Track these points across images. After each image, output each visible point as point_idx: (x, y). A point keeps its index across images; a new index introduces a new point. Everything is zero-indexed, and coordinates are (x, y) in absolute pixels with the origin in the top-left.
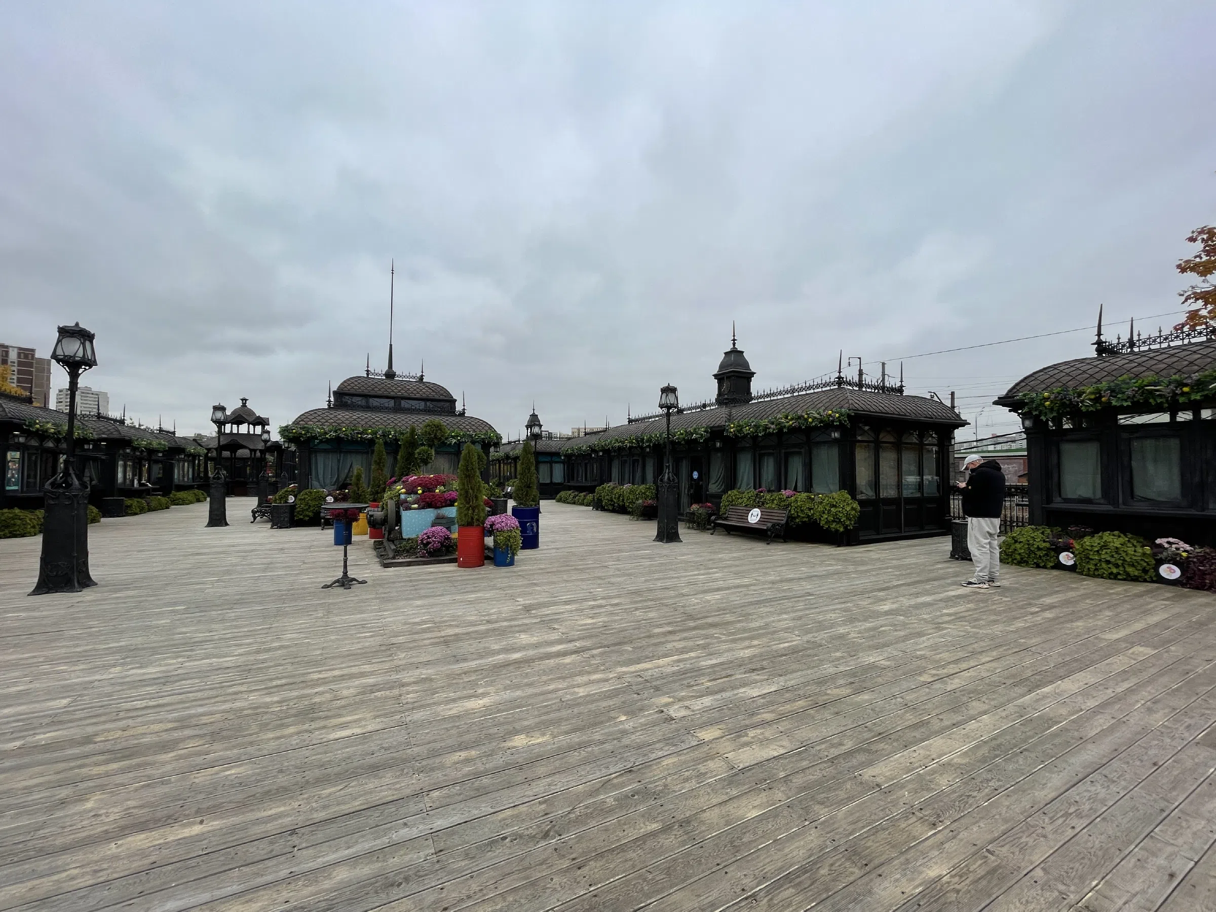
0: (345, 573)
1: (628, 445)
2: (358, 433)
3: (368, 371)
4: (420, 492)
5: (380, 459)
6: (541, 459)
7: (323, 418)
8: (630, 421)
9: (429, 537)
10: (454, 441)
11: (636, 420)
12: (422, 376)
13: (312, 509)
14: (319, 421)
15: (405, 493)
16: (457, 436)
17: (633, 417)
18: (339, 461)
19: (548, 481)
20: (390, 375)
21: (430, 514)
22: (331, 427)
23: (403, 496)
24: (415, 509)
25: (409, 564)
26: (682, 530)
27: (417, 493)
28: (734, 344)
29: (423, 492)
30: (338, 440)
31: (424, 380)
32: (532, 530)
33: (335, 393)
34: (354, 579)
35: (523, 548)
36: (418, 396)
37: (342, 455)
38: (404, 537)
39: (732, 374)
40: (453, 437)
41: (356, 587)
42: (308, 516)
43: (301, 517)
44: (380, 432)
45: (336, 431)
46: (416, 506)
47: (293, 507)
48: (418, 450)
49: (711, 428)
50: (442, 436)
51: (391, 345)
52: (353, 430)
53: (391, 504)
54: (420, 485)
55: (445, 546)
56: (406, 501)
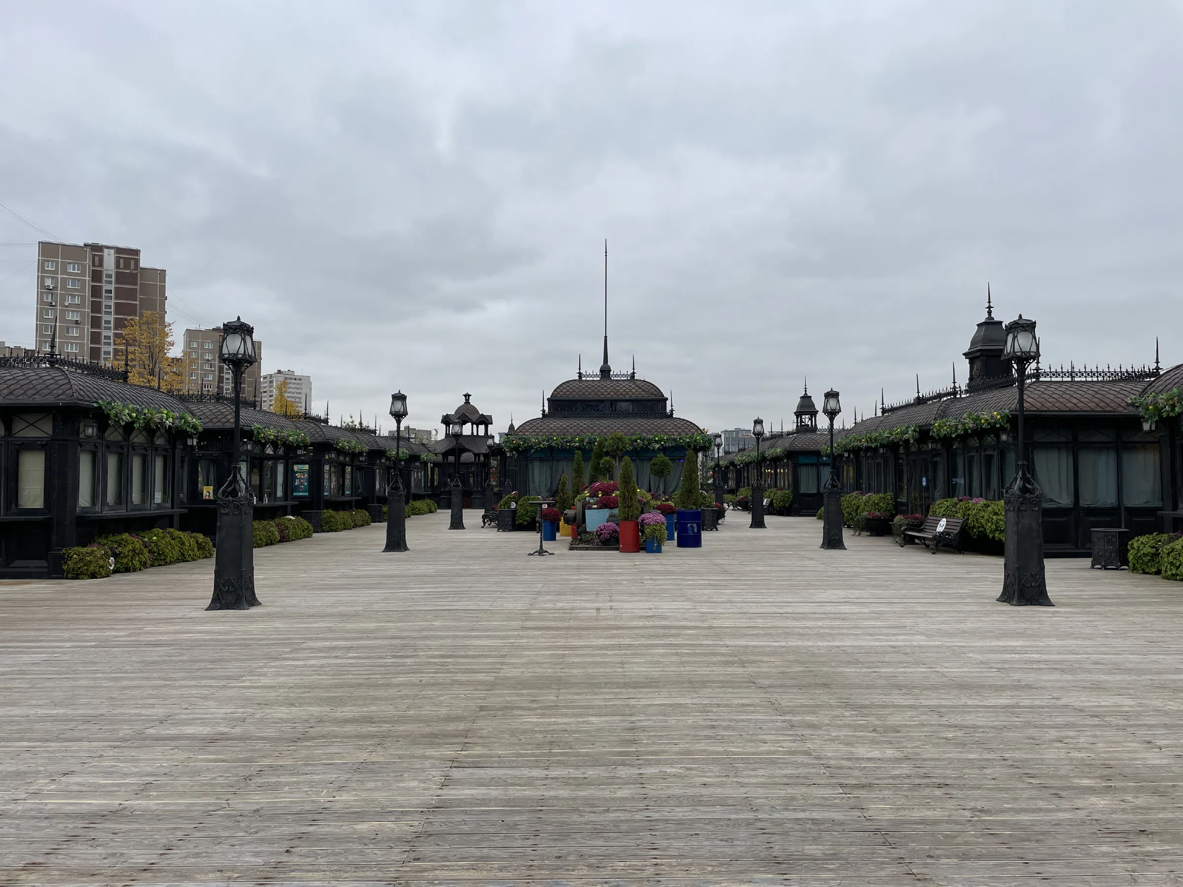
0: (541, 547)
2: (567, 442)
3: (580, 373)
4: (600, 495)
5: (578, 468)
7: (538, 428)
9: (601, 530)
10: (657, 446)
12: (634, 373)
13: (529, 514)
14: (534, 431)
15: (589, 496)
16: (661, 441)
18: (551, 469)
20: (605, 371)
21: (606, 513)
22: (544, 437)
23: (587, 499)
24: (594, 509)
25: (587, 549)
27: (598, 497)
28: (990, 313)
29: (603, 495)
30: (551, 448)
31: (636, 378)
32: (693, 530)
33: (548, 399)
34: (547, 552)
35: (668, 540)
37: (555, 463)
38: (588, 530)
42: (526, 521)
43: (521, 521)
44: (586, 440)
45: (548, 441)
46: (596, 506)
48: (602, 461)
50: (624, 447)
51: (606, 337)
52: (563, 439)
53: (579, 505)
54: (600, 490)
55: (614, 538)
56: (589, 503)
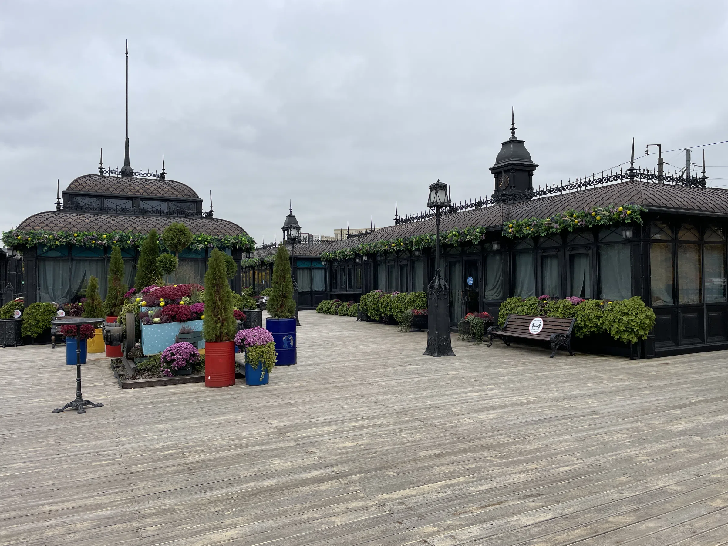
0: (79, 395)
1: (395, 248)
2: (91, 239)
3: (101, 168)
4: (162, 304)
5: (117, 269)
6: (299, 264)
7: (52, 222)
8: (397, 222)
9: (173, 355)
10: (200, 246)
11: (404, 221)
12: (163, 173)
13: (41, 324)
14: (47, 226)
15: (146, 306)
16: (204, 241)
17: (400, 216)
18: (70, 270)
19: (308, 289)
20: (127, 172)
21: (174, 328)
22: (61, 233)
23: (143, 309)
24: (156, 323)
25: (151, 384)
26: (456, 342)
27: (159, 305)
28: (513, 133)
29: (166, 304)
30: (69, 247)
31: (166, 179)
32: (289, 344)
33: (63, 193)
34: (89, 403)
35: (278, 364)
36: (159, 196)
37: (74, 263)
38: (146, 353)
39: (511, 167)
40: (199, 242)
41: (90, 411)
42: (36, 332)
43: (29, 333)
44: (117, 238)
45: (66, 237)
46: (158, 320)
47: (19, 323)
48: (160, 258)
49: (487, 228)
50: (187, 241)
51: (127, 139)
52: (86, 236)
53: (130, 319)
54: (162, 296)
55: (191, 364)
56: (146, 315)
